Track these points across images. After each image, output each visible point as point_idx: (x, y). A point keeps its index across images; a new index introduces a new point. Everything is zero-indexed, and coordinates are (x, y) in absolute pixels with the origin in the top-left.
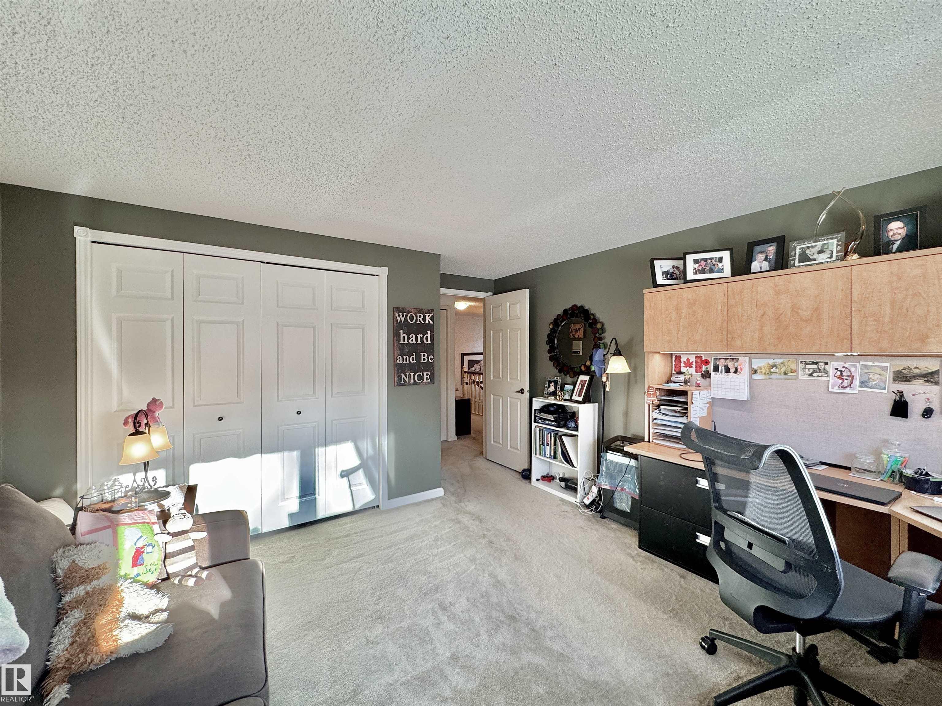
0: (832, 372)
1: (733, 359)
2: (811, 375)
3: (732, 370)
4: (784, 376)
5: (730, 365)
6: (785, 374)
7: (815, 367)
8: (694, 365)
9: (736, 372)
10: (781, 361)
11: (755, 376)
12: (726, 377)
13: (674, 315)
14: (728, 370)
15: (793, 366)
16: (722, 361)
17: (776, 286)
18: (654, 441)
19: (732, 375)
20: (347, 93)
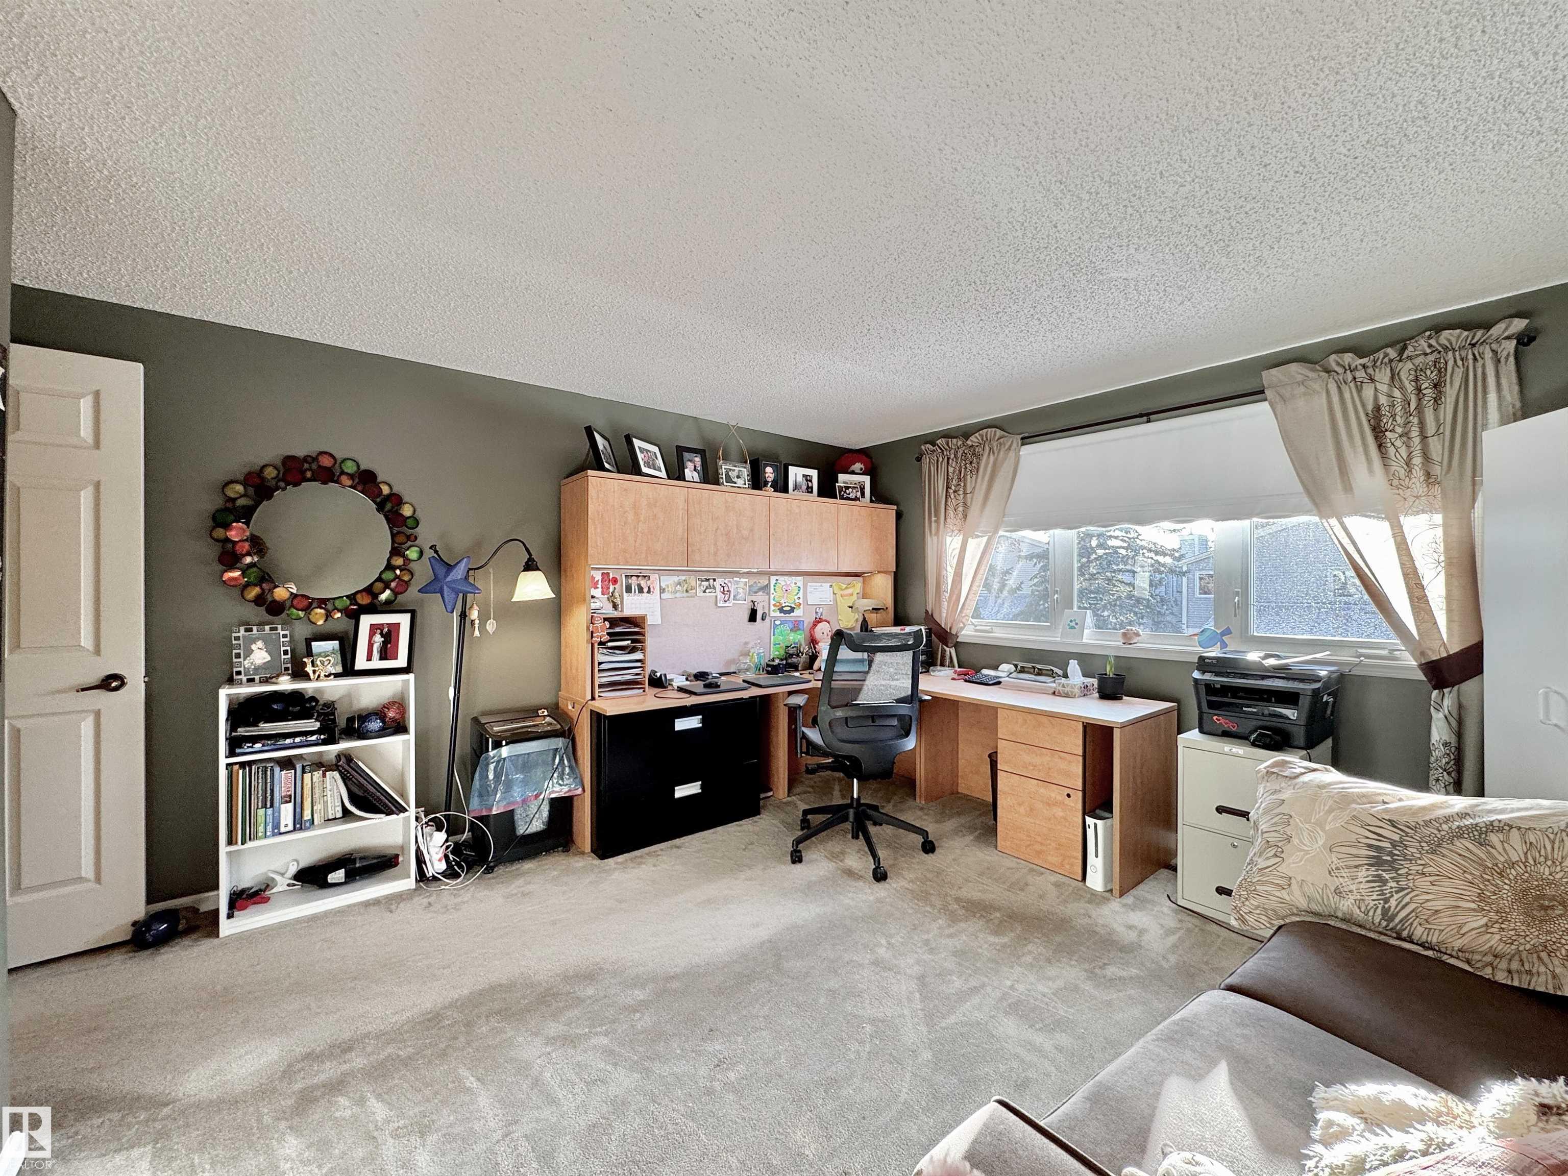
0: (718, 588)
1: (645, 577)
2: (704, 592)
3: (646, 590)
4: (685, 594)
5: (643, 583)
6: (687, 591)
7: (707, 583)
8: (599, 586)
9: (649, 592)
10: (684, 578)
11: (664, 596)
12: (640, 598)
13: (630, 517)
14: (641, 590)
15: (693, 584)
16: (634, 578)
17: (727, 502)
18: (601, 694)
19: (645, 595)
20: (1036, 123)
